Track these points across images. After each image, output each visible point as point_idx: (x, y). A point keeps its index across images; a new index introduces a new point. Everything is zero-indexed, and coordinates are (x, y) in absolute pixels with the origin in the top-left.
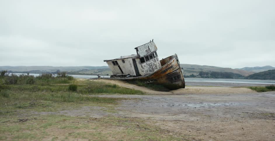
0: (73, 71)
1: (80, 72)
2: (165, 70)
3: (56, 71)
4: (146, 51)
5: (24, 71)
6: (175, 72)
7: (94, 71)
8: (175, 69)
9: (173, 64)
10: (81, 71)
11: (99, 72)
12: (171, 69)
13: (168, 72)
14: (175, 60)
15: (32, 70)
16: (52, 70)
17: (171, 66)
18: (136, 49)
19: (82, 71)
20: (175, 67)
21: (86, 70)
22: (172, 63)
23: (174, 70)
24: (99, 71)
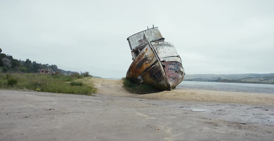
0: (234, 79)
1: (242, 80)
2: (138, 64)
3: (217, 79)
4: (138, 41)
5: (187, 79)
6: (154, 66)
7: (259, 79)
8: (152, 62)
9: (146, 54)
10: (244, 79)
11: (265, 80)
12: (147, 62)
13: (145, 66)
14: (149, 49)
15: (195, 78)
16: (213, 78)
17: (144, 57)
18: (128, 39)
19: (246, 79)
20: (151, 59)
21: (250, 78)
22: (144, 53)
23: (151, 64)
24: (266, 78)
